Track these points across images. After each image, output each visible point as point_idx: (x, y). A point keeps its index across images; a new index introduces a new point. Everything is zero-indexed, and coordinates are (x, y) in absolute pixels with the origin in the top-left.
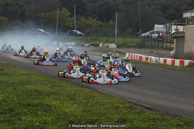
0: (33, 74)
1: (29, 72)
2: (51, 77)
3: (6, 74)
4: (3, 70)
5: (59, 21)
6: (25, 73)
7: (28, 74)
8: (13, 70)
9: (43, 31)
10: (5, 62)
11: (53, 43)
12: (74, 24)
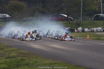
0: (56, 63)
1: (52, 61)
2: (76, 66)
3: (27, 65)
4: (24, 59)
5: (84, 5)
6: (48, 62)
7: (51, 64)
8: (35, 60)
9: (66, 16)
10: (26, 52)
11: (77, 29)
12: (100, 8)
